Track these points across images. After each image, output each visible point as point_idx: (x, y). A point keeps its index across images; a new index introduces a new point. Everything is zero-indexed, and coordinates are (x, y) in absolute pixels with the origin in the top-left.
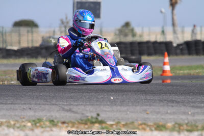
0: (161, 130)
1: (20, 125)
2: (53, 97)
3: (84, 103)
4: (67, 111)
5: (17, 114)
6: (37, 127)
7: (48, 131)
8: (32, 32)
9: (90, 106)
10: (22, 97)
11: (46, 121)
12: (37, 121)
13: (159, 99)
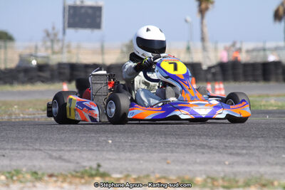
2: (37, 140)
3: (80, 148)
4: (56, 158)
6: (14, 181)
7: (29, 187)
8: (6, 48)
9: (88, 153)
11: (27, 173)
12: (14, 172)
13: (184, 142)
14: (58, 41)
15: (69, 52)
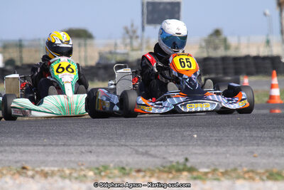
0: (276, 180)
1: (79, 175)
2: (121, 135)
3: (166, 143)
4: (143, 154)
5: (73, 159)
6: (102, 177)
8: (85, 45)
9: (174, 148)
10: (78, 136)
11: (115, 168)
12: (101, 168)
13: (269, 135)
14: (137, 37)
15: (148, 48)
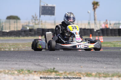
0: (89, 76)
1: (12, 73)
2: (29, 58)
3: (47, 61)
4: (37, 65)
5: (9, 66)
6: (20, 74)
7: (27, 76)
8: (17, 22)
9: (50, 63)
10: (12, 57)
11: (26, 70)
12: (21, 70)
13: (87, 59)
14: (37, 20)
15: (42, 24)
